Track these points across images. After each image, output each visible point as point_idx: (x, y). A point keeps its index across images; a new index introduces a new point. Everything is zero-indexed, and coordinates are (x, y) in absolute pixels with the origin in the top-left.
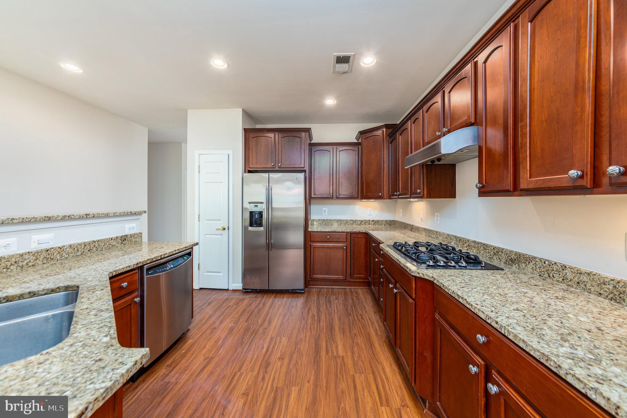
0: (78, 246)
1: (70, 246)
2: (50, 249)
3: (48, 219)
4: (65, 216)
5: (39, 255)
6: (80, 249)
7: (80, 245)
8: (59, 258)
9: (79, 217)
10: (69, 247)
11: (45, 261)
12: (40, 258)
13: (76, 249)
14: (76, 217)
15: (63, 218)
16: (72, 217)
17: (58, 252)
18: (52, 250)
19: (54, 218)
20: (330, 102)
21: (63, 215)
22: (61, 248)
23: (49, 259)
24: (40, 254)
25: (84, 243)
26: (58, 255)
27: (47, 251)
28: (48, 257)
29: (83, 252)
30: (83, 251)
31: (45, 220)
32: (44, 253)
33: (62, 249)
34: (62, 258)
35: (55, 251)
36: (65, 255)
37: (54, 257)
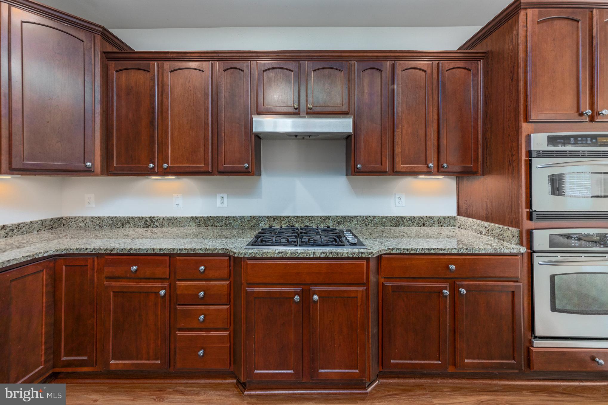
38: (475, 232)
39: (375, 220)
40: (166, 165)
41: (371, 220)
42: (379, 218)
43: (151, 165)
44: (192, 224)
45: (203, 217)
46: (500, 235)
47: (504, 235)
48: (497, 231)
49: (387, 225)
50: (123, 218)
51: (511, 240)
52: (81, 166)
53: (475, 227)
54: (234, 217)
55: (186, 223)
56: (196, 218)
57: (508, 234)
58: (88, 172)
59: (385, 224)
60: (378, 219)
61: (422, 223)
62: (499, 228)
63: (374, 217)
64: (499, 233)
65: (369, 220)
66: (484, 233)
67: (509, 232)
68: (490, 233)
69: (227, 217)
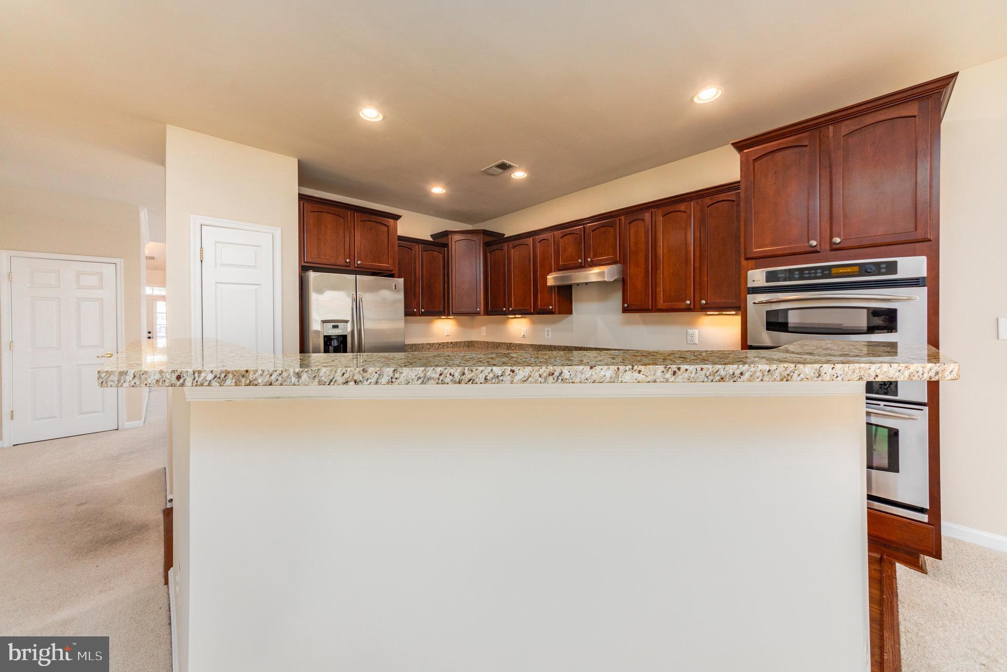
20: (438, 190)
40: (511, 309)
43: (505, 309)
44: (531, 349)
45: (536, 345)
50: (497, 343)
52: (474, 311)
54: (554, 346)
55: (528, 349)
56: (533, 345)
58: (478, 313)
69: (550, 346)
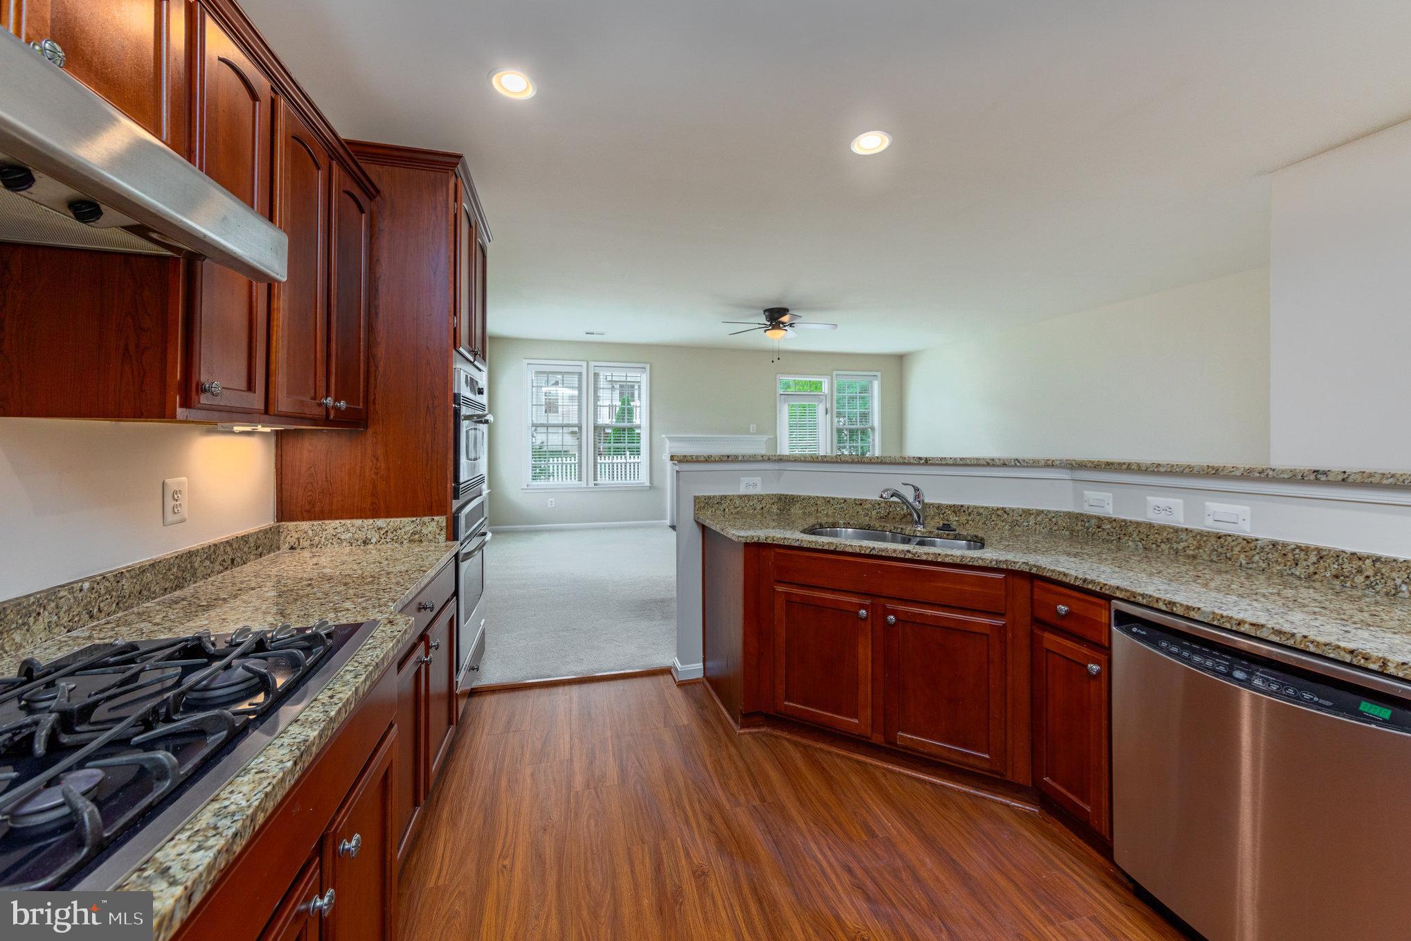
0: (1297, 551)
1: (1274, 545)
2: (1225, 535)
3: (1214, 472)
4: (1250, 471)
5: (1205, 542)
6: (1305, 563)
7: (1306, 550)
8: (1244, 562)
9: (1290, 475)
10: (1271, 547)
11: (1215, 558)
12: (1206, 547)
13: (1290, 556)
14: (1282, 476)
15: (1245, 474)
16: (1271, 473)
17: (1243, 548)
18: (1229, 539)
19: (1225, 472)
21: (1247, 467)
22: (1248, 542)
23: (1223, 557)
24: (1205, 539)
25: (1318, 550)
26: (1242, 556)
27: (1220, 538)
28: (1220, 550)
29: (1315, 573)
30: (1312, 569)
31: (1207, 473)
32: (1213, 540)
33: (1252, 545)
34: (1250, 566)
35: (1235, 543)
36: (1258, 562)
37: (1232, 555)
38: (349, 544)
39: (120, 584)
41: (108, 592)
42: (133, 573)
46: (414, 533)
47: (424, 531)
48: (407, 529)
49: (154, 592)
51: (438, 537)
53: (350, 535)
57: (430, 529)
59: (149, 590)
60: (132, 577)
61: (230, 557)
62: (413, 521)
63: (119, 576)
64: (411, 532)
65: (103, 591)
66: (374, 540)
67: (434, 524)
68: (390, 535)
